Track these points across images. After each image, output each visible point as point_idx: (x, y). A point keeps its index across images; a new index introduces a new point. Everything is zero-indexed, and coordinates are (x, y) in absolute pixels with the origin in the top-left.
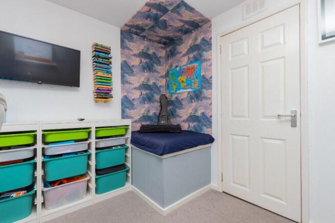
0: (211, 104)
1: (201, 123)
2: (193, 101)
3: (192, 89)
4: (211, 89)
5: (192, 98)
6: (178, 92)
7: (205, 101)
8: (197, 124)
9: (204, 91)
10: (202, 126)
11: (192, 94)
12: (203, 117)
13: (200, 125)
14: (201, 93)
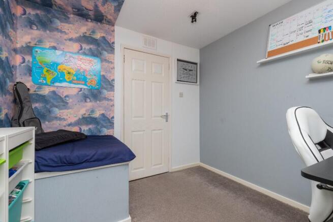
0: (113, 105)
1: (100, 125)
2: (88, 100)
3: (87, 85)
4: (114, 91)
5: (85, 97)
6: (57, 84)
7: (105, 103)
8: (94, 126)
9: (105, 91)
10: (101, 127)
11: (86, 92)
12: (104, 119)
13: (99, 127)
14: (100, 93)
